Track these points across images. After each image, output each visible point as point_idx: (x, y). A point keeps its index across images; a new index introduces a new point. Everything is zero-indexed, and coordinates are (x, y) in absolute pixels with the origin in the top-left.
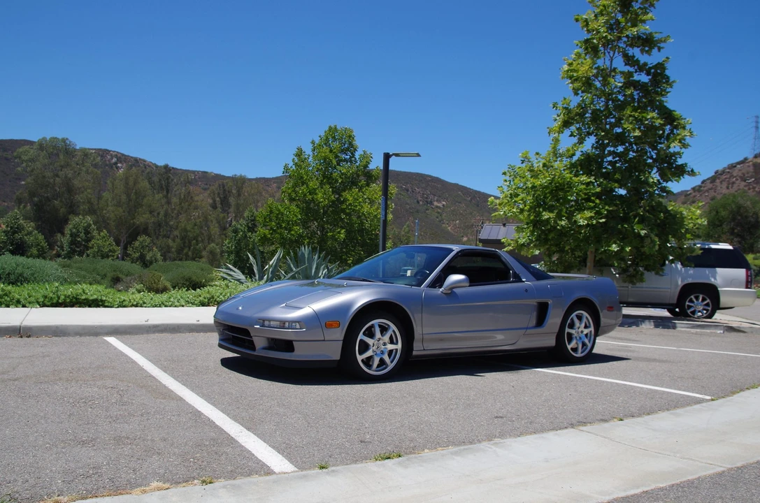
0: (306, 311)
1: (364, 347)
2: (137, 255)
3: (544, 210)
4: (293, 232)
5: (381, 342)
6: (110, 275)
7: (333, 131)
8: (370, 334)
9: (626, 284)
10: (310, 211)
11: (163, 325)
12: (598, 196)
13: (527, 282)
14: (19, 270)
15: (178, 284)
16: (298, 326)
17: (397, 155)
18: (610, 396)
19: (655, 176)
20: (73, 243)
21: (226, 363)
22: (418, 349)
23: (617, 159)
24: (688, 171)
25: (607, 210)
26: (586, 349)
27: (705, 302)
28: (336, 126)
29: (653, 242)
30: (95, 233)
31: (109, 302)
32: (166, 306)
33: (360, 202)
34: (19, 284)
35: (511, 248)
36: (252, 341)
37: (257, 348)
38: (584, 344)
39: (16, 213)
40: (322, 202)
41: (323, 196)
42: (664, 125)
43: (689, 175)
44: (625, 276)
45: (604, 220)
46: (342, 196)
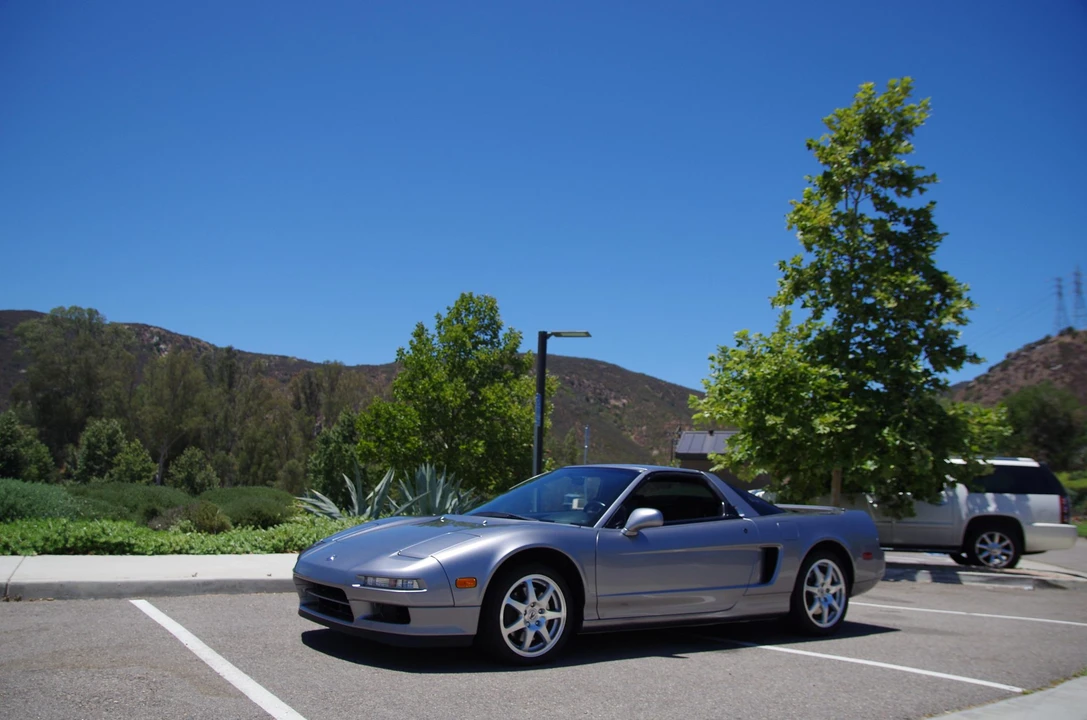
0: (428, 562)
1: (512, 616)
2: (183, 475)
3: (768, 412)
4: (409, 445)
5: (537, 608)
6: (143, 506)
7: (466, 301)
8: (520, 595)
9: (889, 519)
10: (434, 414)
11: (218, 581)
12: (845, 393)
13: (747, 519)
14: (11, 499)
15: (241, 519)
16: (416, 585)
17: (558, 335)
18: (873, 688)
19: (922, 363)
20: (91, 457)
21: (309, 639)
22: (591, 618)
23: (869, 339)
24: (970, 357)
25: (857, 412)
26: (835, 615)
27: (1004, 544)
28: (471, 294)
29: (924, 457)
30: (124, 444)
31: (139, 547)
32: (223, 553)
33: (506, 402)
34: (9, 520)
35: (720, 467)
36: (349, 607)
37: (356, 617)
38: (831, 609)
39: (11, 415)
40: (451, 401)
41: (453, 393)
42: (932, 292)
43: (971, 361)
44: (887, 507)
45: (853, 426)
46: (480, 393)
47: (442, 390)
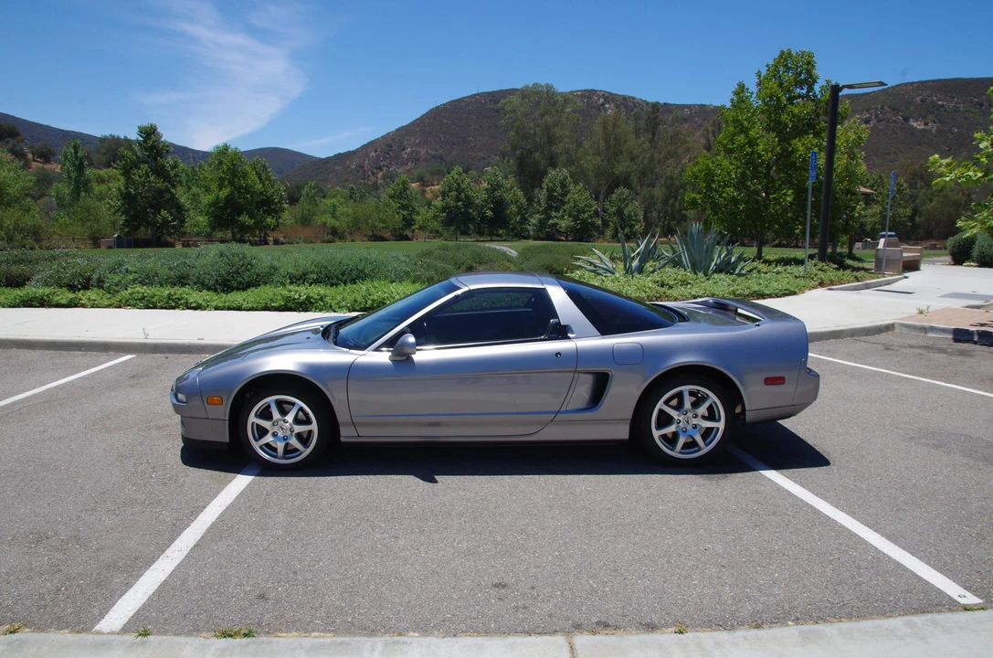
2: (615, 209)
4: (724, 195)
17: (851, 87)
28: (789, 51)
30: (572, 187)
40: (764, 155)
41: (765, 148)
46: (790, 145)
47: (757, 145)
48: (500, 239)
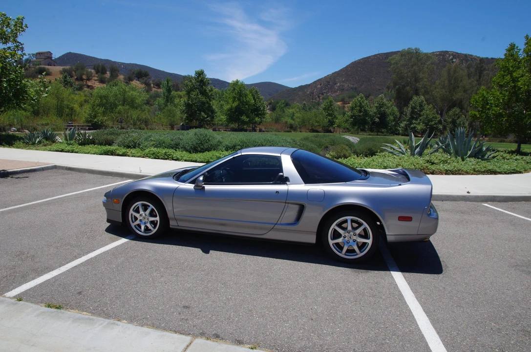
47: (518, 82)
48: (382, 134)
